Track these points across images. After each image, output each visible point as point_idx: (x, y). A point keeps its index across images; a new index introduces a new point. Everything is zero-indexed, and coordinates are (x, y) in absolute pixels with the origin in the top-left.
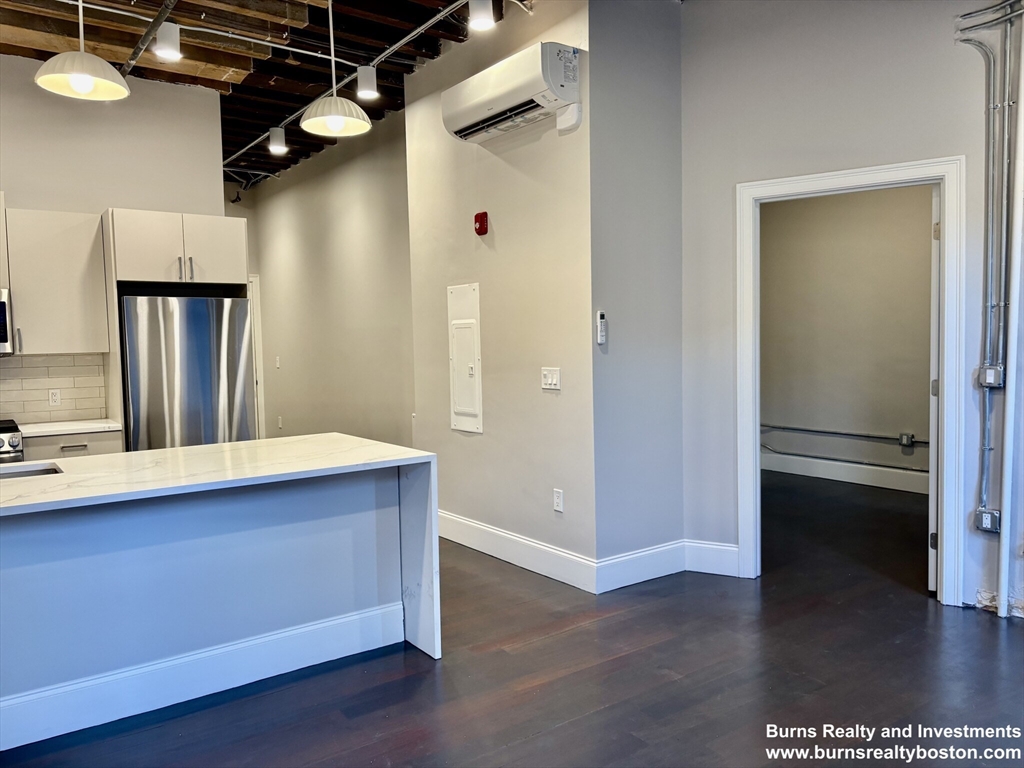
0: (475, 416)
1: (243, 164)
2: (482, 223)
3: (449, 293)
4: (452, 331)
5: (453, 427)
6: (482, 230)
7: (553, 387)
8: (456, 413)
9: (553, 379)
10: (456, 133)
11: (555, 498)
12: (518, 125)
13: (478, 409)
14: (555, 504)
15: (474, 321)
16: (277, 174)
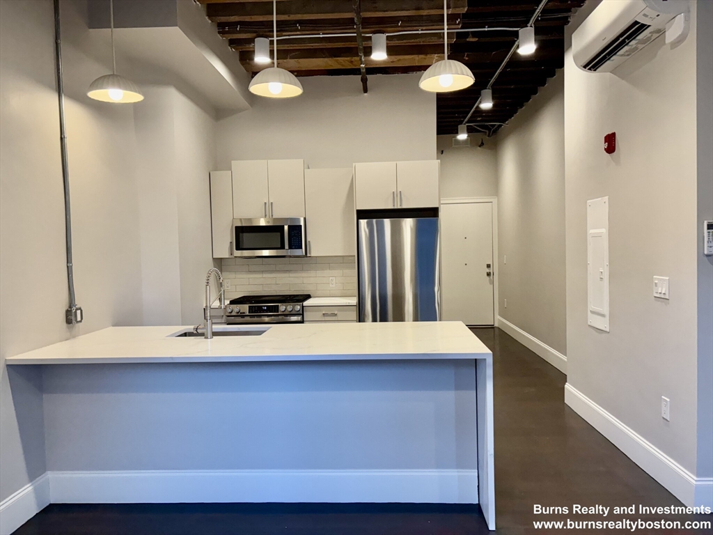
0: (603, 316)
1: (479, 119)
2: (611, 143)
3: (588, 206)
4: (589, 239)
5: (589, 323)
6: (611, 149)
7: (663, 297)
8: (591, 311)
9: (663, 289)
10: (585, 67)
11: (663, 406)
12: (636, 48)
13: (606, 311)
14: (663, 412)
15: (604, 231)
16: (507, 122)
